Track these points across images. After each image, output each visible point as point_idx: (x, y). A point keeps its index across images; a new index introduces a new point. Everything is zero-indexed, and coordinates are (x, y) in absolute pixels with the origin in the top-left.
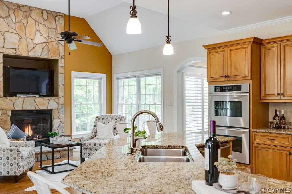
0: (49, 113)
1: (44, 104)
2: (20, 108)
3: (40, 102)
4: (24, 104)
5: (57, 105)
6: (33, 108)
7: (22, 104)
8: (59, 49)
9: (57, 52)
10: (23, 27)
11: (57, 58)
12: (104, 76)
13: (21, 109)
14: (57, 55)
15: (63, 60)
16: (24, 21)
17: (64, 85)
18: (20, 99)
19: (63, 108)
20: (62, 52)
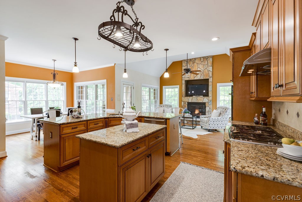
0: (204, 104)
1: (201, 100)
3: (199, 99)
5: (208, 100)
6: (196, 102)
7: (191, 100)
8: (209, 73)
9: (208, 75)
13: (191, 102)
14: (208, 77)
15: (211, 79)
16: (193, 65)
17: (212, 91)
18: (191, 98)
19: (211, 102)
20: (211, 75)
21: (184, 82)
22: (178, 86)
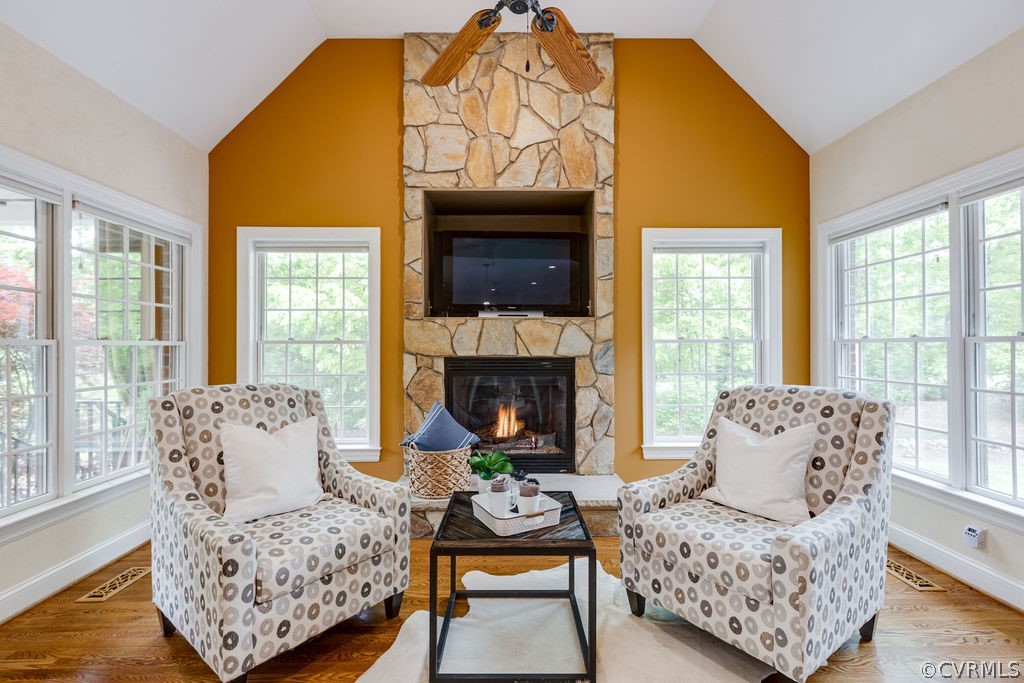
0: (565, 367)
1: (545, 340)
2: (471, 350)
3: (531, 334)
4: (483, 338)
5: (590, 344)
6: (511, 353)
7: (476, 339)
8: (595, 155)
9: (588, 168)
10: (481, 103)
11: (589, 187)
12: (773, 236)
13: (473, 353)
14: (587, 178)
15: (609, 191)
16: (483, 83)
17: (612, 276)
18: (472, 324)
19: (611, 352)
20: (605, 164)
21: (416, 205)
22: (373, 235)
